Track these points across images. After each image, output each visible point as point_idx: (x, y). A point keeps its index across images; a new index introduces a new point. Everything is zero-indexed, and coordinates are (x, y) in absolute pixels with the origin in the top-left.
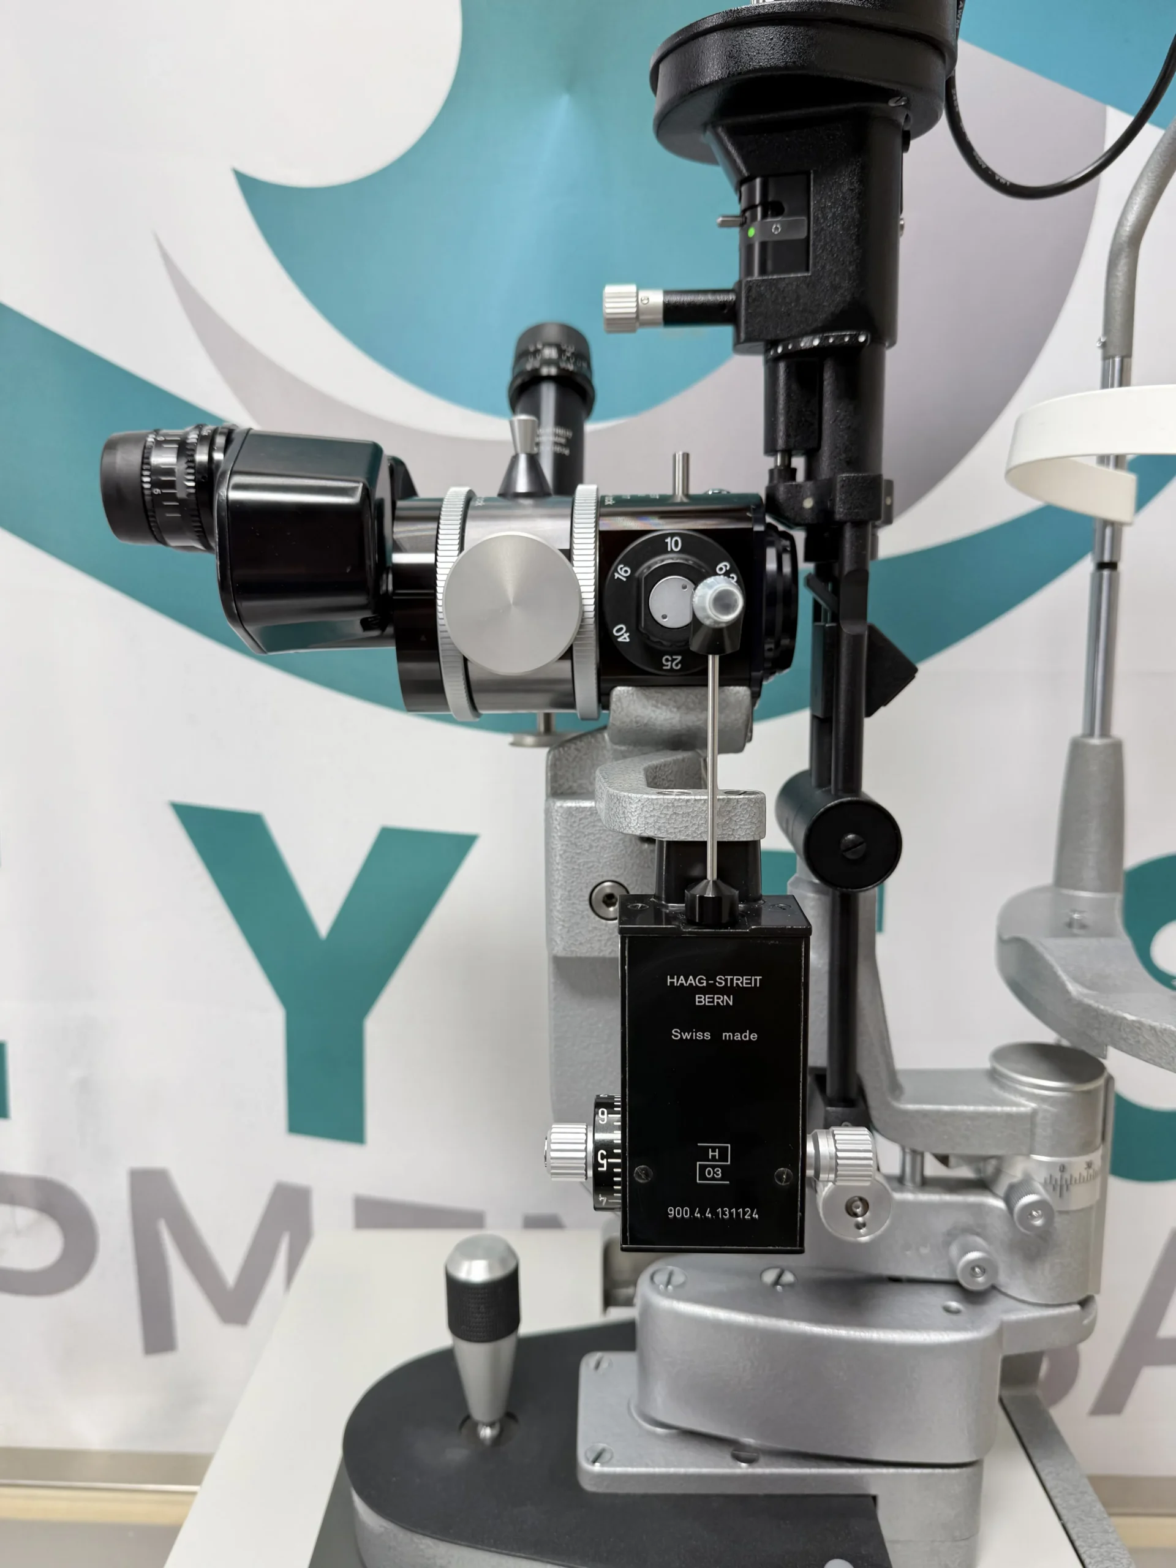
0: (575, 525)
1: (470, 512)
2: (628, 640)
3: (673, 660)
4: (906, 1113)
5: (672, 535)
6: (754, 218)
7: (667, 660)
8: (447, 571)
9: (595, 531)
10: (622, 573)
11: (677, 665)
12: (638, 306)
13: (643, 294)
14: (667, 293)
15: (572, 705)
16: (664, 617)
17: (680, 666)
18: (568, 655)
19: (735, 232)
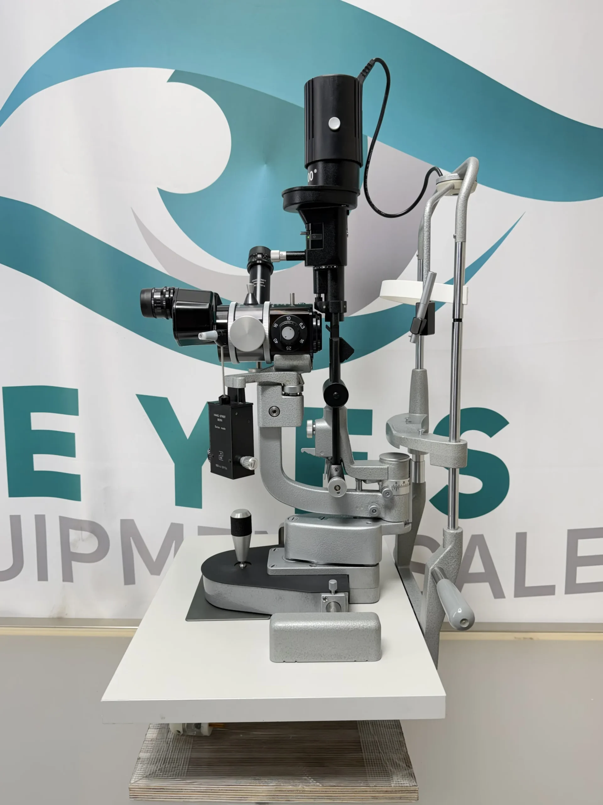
0: (264, 313)
1: (236, 309)
2: (277, 343)
3: (289, 348)
4: (354, 468)
5: (288, 316)
6: (309, 234)
7: (287, 348)
8: (231, 325)
9: (269, 315)
10: (276, 325)
11: (290, 349)
12: (279, 256)
13: (281, 253)
14: (287, 252)
15: (264, 360)
16: (286, 337)
17: (291, 349)
18: (262, 346)
19: (305, 236)
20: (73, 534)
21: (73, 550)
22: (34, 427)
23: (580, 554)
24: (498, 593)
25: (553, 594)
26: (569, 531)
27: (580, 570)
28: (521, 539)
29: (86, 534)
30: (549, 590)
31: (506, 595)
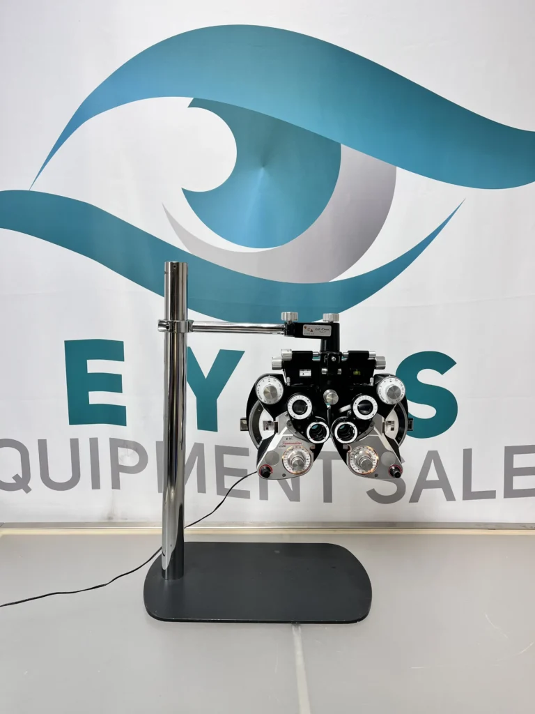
20: (121, 451)
21: (120, 463)
22: (89, 372)
23: (515, 466)
24: (450, 496)
25: (494, 497)
26: (506, 448)
27: (516, 479)
28: (468, 454)
29: (130, 451)
30: (491, 495)
31: (456, 498)
